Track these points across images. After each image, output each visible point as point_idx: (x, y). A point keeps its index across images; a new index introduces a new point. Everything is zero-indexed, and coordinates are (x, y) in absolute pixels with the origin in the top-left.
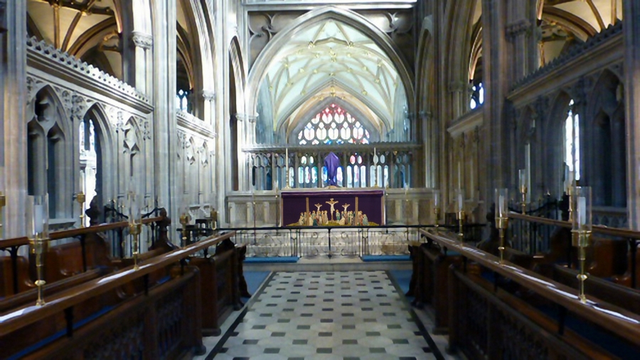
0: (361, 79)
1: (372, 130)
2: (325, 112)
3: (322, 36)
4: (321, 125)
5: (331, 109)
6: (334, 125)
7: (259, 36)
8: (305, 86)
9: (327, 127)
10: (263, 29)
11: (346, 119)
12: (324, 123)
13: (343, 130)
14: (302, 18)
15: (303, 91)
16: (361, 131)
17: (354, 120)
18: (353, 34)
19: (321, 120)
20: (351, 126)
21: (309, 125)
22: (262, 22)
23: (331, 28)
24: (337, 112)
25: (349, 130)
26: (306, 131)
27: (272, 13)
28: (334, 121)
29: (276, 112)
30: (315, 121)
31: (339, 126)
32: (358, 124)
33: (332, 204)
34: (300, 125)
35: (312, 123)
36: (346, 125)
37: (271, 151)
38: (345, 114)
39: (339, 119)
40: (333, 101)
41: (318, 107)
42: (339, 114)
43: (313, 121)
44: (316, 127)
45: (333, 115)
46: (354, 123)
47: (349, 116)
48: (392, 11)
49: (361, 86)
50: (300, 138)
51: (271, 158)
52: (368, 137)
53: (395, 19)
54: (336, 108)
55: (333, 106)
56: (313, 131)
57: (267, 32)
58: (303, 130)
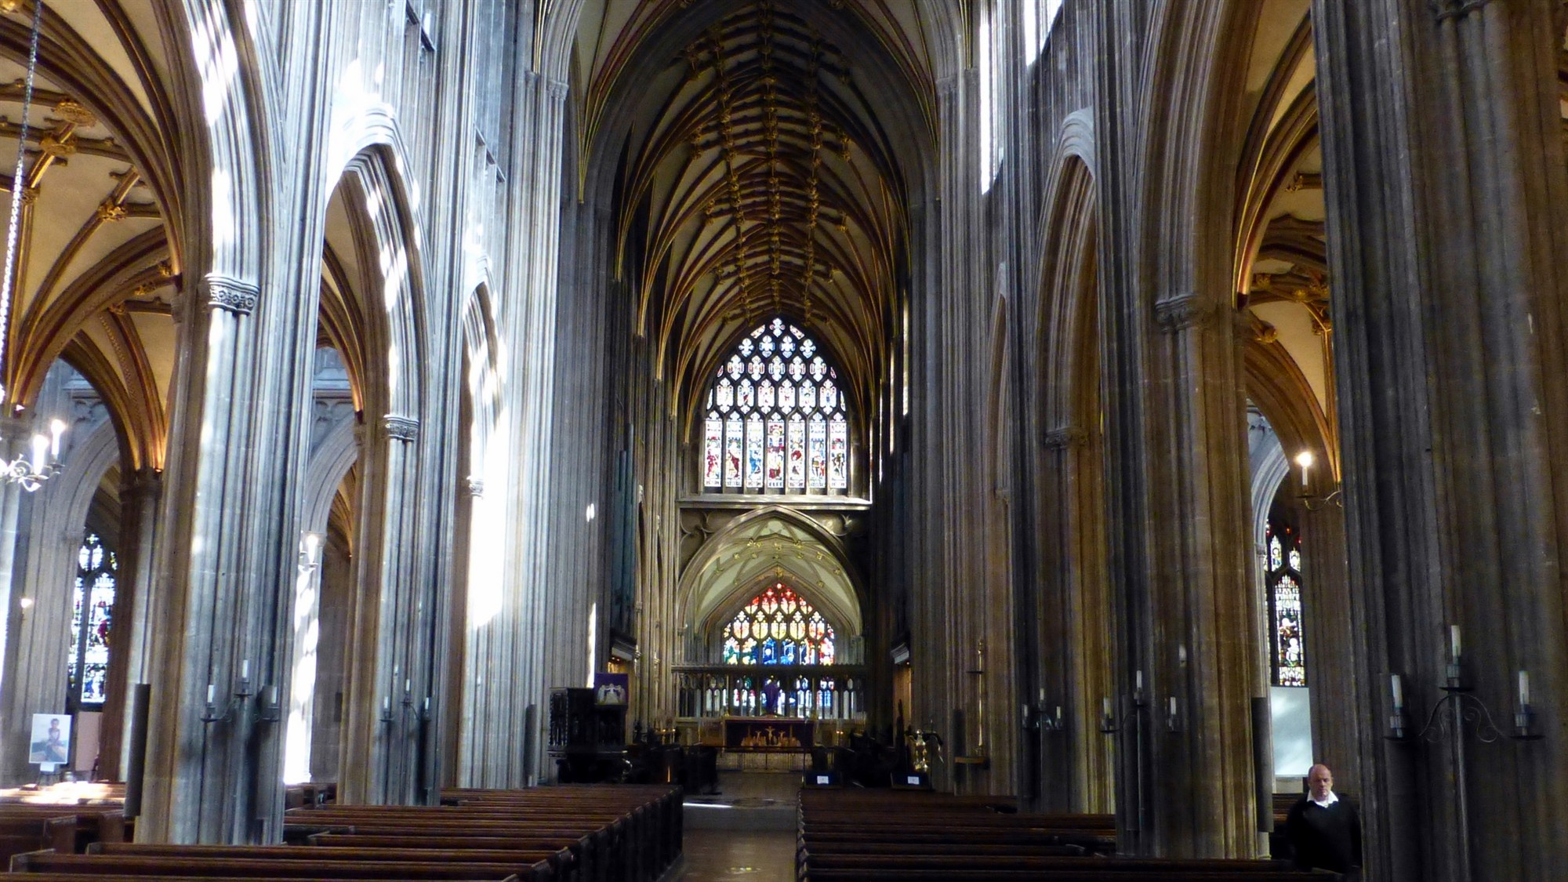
0: (818, 568)
1: (839, 626)
2: (766, 596)
3: (765, 532)
4: (760, 616)
5: (775, 590)
6: (779, 617)
7: (691, 536)
8: (739, 573)
9: (769, 619)
10: (697, 528)
11: (798, 608)
12: (765, 613)
13: (793, 625)
14: (743, 518)
15: (737, 579)
16: (821, 626)
17: (810, 609)
18: (800, 534)
19: (760, 608)
20: (807, 619)
21: (742, 615)
22: (696, 521)
23: (775, 526)
24: (785, 596)
25: (802, 625)
26: (737, 625)
27: (709, 511)
28: (779, 609)
29: (699, 607)
30: (751, 609)
31: (788, 619)
32: (817, 616)
33: (770, 731)
34: (727, 615)
35: (746, 614)
36: (798, 616)
37: (702, 671)
38: (797, 601)
39: (788, 607)
40: (778, 580)
41: (756, 589)
42: (788, 600)
43: (748, 609)
44: (751, 619)
45: (779, 602)
46: (812, 614)
47: (803, 603)
48: (846, 512)
49: (817, 576)
50: (726, 635)
51: (702, 678)
52: (832, 636)
53: (848, 522)
54: (784, 590)
55: (779, 586)
56: (746, 624)
57: (702, 533)
58: (732, 621)
